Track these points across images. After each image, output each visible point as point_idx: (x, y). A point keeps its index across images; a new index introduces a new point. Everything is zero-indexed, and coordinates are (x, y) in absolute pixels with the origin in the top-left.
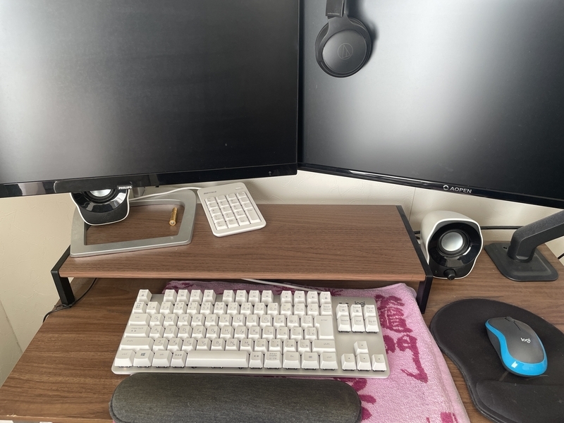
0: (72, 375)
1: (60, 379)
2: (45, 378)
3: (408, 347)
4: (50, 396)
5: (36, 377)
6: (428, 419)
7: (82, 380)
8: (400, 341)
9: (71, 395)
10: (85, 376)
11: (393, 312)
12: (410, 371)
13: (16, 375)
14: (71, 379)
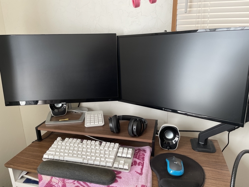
0: (32, 158)
1: (29, 159)
2: (24, 158)
3: (141, 165)
4: (24, 163)
5: (22, 158)
6: (137, 186)
7: (34, 160)
8: (140, 163)
9: (29, 163)
10: (36, 159)
11: (141, 154)
12: (138, 172)
13: (17, 156)
14: (31, 159)
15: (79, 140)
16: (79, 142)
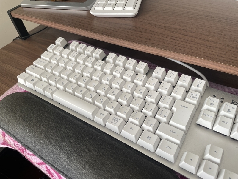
15: (99, 52)
16: (98, 56)
